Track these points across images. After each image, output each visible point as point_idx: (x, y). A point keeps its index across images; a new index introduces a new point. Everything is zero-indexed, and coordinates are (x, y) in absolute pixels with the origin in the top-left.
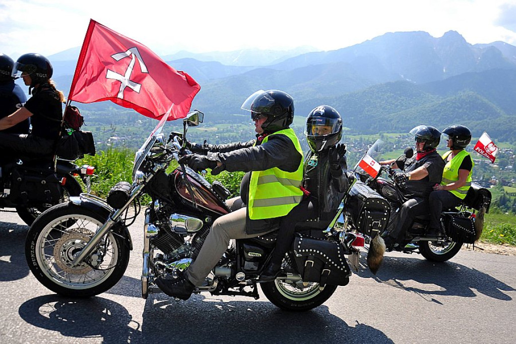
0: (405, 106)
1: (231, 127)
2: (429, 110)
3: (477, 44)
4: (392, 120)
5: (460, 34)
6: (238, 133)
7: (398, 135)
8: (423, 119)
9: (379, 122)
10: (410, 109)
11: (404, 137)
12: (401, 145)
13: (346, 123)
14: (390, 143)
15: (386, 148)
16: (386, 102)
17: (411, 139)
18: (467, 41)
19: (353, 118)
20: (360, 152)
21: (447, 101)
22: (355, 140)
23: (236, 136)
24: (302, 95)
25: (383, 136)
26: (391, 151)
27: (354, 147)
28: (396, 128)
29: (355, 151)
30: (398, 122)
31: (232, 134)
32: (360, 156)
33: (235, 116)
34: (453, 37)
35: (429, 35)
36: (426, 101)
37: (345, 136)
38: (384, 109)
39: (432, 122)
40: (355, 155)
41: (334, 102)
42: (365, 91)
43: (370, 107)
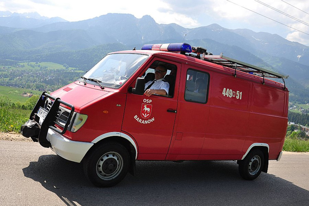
1: (3, 68)
3: (162, 24)
5: (152, 17)
6: (9, 72)
13: (82, 68)
18: (156, 22)
19: (86, 65)
23: (7, 74)
24: (53, 49)
31: (4, 73)
33: (7, 60)
34: (148, 19)
35: (134, 16)
42: (94, 48)
43: (97, 58)
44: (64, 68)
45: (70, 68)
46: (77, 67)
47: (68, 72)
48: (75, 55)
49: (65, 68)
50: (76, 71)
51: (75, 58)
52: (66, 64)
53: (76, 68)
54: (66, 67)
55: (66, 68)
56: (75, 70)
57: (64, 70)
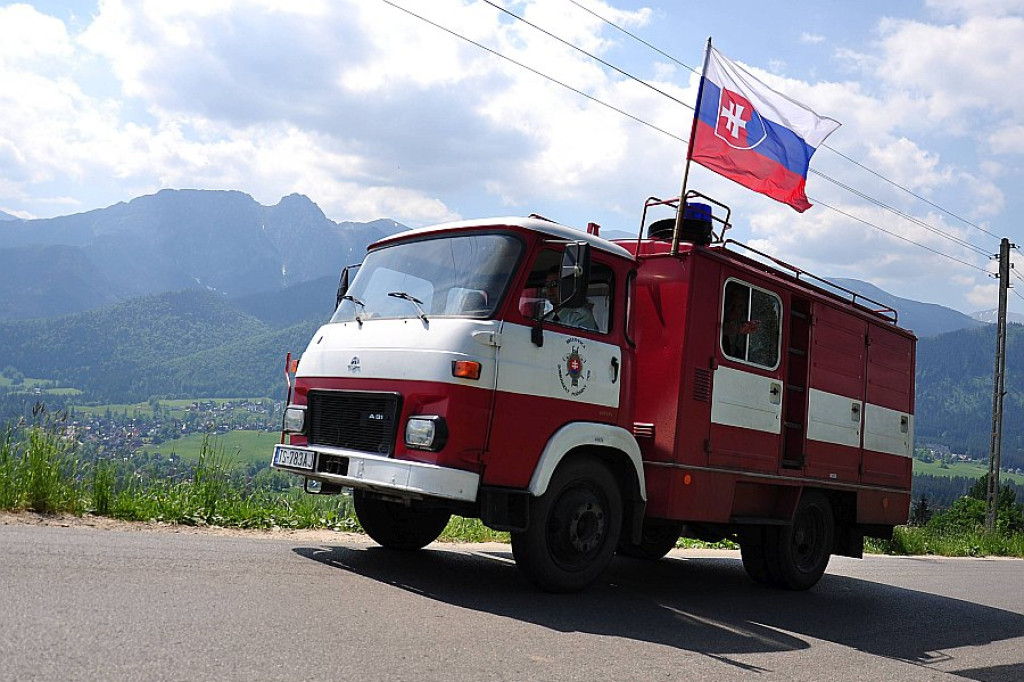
0: (205, 342)
2: (254, 349)
3: (346, 224)
4: (177, 371)
5: (313, 201)
7: (190, 403)
8: (243, 369)
9: (149, 375)
10: (215, 348)
11: (203, 408)
12: (198, 425)
13: (75, 378)
14: (173, 420)
15: (165, 431)
16: (162, 334)
17: (218, 410)
18: (327, 217)
19: (88, 368)
20: (106, 443)
21: (290, 331)
22: (94, 416)
25: (157, 406)
26: (177, 437)
27: (90, 432)
28: (185, 388)
29: (95, 439)
30: (190, 375)
32: (105, 450)
34: (297, 205)
35: (252, 199)
36: (247, 332)
37: (70, 407)
38: (158, 348)
39: (261, 375)
40: (95, 449)
41: (43, 333)
42: (113, 313)
43: (127, 345)
44: (7, 382)
45: (29, 383)
46: (53, 378)
47: (21, 395)
48: (45, 337)
49: (11, 380)
50: (51, 391)
51: (45, 346)
52: (13, 369)
53: (51, 382)
54: (16, 376)
55: (14, 383)
56: (48, 387)
57: (6, 389)
